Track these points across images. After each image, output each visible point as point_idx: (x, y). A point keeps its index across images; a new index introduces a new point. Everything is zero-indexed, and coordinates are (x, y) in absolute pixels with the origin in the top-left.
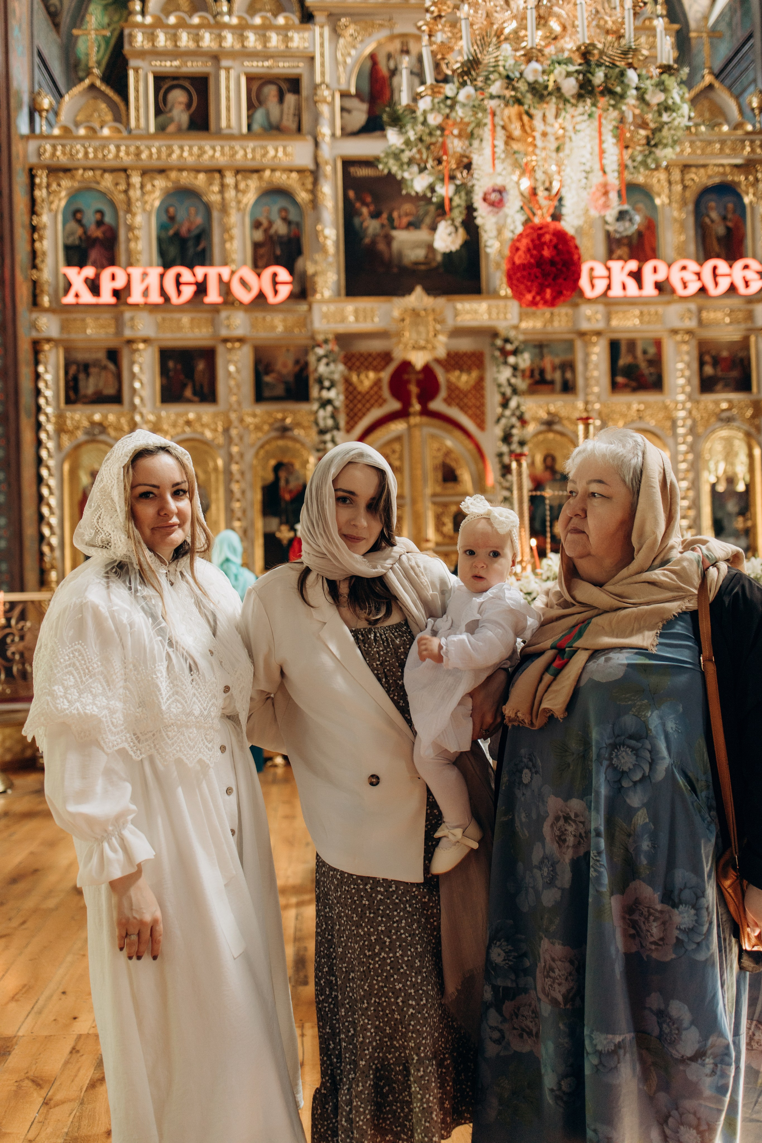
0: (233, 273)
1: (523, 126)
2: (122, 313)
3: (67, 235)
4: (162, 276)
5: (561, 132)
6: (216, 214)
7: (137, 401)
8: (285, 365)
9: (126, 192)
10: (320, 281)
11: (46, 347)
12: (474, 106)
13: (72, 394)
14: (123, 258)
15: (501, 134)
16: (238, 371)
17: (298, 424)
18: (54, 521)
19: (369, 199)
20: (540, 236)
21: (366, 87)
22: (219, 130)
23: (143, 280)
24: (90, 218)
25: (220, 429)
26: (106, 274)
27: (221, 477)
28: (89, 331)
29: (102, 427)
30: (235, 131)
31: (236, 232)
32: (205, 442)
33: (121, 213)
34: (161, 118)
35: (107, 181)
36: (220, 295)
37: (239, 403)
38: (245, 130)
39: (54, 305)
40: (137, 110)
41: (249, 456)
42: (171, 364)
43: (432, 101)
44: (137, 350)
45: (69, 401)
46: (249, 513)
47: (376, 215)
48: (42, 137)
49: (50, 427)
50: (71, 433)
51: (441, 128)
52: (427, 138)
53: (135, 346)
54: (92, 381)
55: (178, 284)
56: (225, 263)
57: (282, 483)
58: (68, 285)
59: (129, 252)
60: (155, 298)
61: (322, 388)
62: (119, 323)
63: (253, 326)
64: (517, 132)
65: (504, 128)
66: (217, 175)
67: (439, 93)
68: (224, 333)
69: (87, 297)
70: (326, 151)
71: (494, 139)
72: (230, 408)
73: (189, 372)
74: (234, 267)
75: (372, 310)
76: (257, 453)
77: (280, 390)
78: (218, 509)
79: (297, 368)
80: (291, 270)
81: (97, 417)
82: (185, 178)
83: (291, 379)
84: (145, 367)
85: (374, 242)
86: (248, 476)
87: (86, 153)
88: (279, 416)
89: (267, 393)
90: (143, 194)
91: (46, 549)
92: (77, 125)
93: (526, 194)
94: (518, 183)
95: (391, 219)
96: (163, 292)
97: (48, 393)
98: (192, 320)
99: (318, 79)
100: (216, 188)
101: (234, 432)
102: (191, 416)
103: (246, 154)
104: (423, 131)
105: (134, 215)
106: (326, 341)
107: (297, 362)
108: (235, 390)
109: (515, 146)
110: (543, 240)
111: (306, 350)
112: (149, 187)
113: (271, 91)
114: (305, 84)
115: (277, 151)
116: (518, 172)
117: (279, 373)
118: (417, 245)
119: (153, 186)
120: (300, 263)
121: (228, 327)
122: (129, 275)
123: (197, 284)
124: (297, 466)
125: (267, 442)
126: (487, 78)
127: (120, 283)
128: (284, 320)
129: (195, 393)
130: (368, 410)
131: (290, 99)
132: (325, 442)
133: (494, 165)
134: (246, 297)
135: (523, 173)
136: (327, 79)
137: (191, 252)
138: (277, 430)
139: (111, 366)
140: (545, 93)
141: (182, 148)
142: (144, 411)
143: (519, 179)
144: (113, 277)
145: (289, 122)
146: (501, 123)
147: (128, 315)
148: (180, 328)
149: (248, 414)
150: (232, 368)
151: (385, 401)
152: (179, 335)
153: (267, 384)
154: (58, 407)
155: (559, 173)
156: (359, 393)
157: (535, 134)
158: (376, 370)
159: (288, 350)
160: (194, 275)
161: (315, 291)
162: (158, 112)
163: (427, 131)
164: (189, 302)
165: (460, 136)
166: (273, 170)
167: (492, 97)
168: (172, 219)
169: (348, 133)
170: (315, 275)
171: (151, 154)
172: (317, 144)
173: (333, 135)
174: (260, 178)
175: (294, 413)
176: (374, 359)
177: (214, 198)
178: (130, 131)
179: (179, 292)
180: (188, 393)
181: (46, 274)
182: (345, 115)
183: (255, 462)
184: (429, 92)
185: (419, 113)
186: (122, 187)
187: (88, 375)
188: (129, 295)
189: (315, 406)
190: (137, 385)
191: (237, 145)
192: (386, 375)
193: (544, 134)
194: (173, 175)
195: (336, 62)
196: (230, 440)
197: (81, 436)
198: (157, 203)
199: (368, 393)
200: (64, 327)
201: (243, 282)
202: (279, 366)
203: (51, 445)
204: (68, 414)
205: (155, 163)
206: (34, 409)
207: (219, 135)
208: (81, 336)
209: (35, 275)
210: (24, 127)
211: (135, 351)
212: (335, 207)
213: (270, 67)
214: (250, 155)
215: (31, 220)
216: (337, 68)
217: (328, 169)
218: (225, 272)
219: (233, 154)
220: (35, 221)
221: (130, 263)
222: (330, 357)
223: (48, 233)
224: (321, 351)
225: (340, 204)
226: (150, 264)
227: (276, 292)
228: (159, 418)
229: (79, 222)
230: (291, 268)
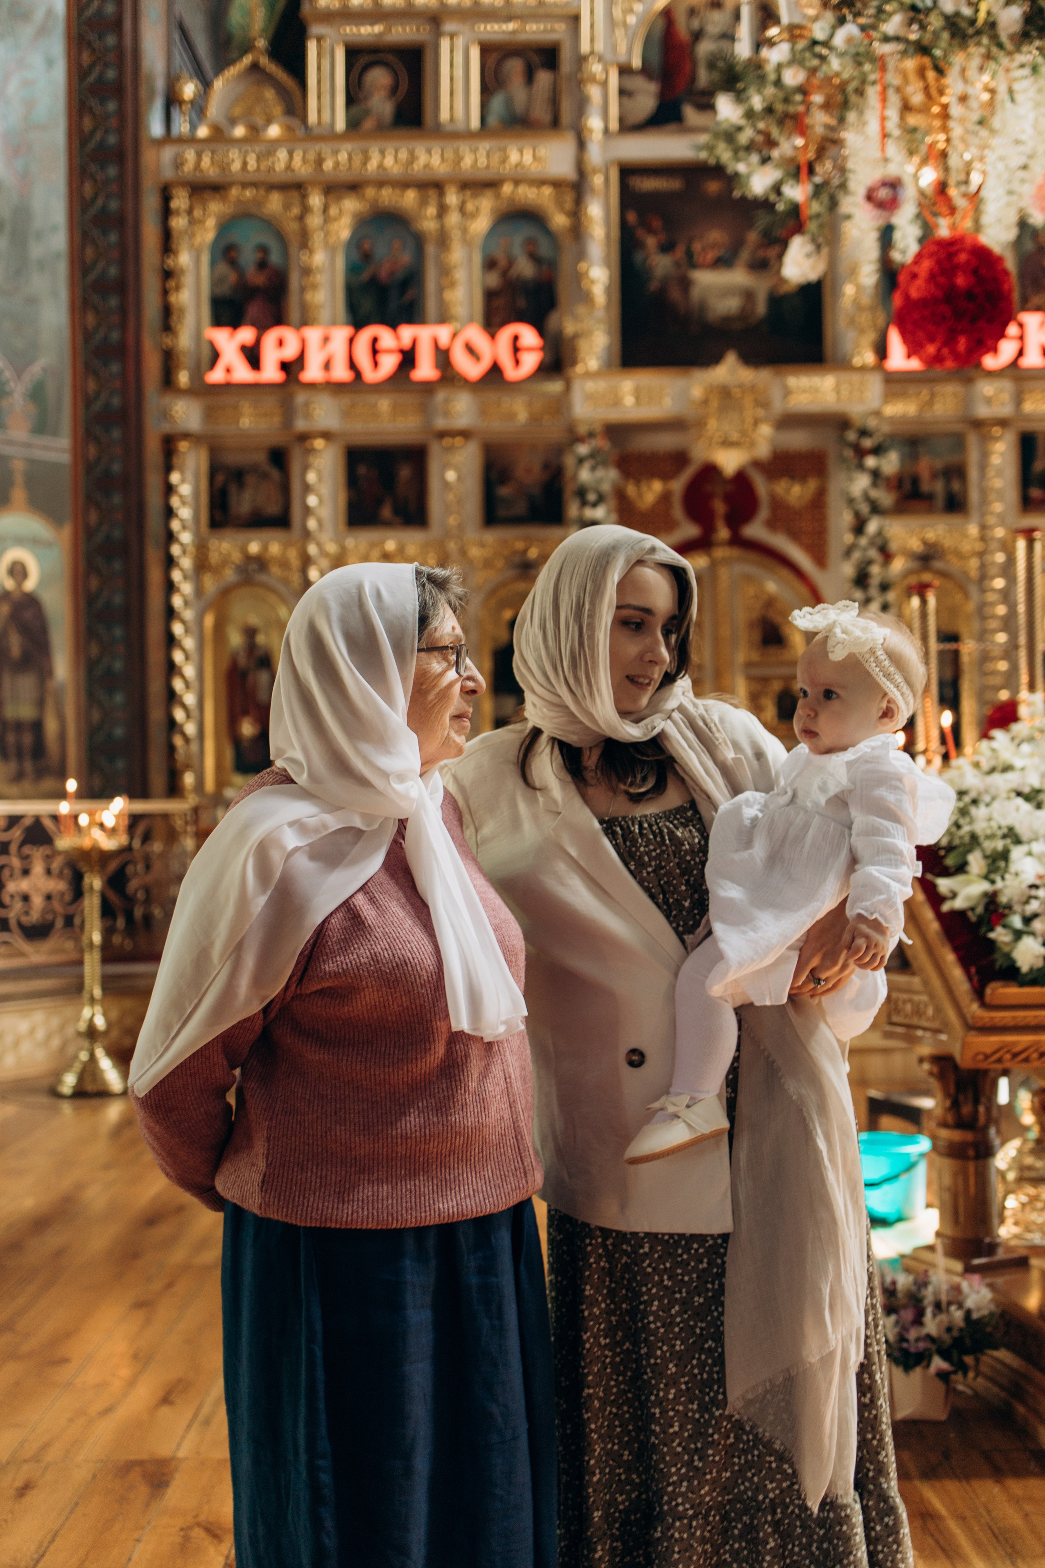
0: (454, 335)
1: (926, 89)
2: (292, 397)
3: (215, 282)
4: (351, 341)
5: (986, 96)
6: (431, 250)
7: (312, 524)
8: (528, 471)
9: (301, 218)
10: (583, 346)
11: (182, 445)
12: (857, 54)
13: (218, 514)
14: (294, 313)
15: (894, 100)
16: (459, 479)
18: (190, 699)
19: (656, 223)
20: (951, 256)
22: (438, 125)
23: (323, 347)
28: (244, 423)
29: (261, 563)
30: (460, 126)
31: (460, 275)
33: (293, 250)
34: (355, 110)
35: (274, 203)
36: (435, 368)
37: (460, 526)
38: (475, 123)
39: (195, 385)
40: (319, 97)
41: (476, 605)
42: (362, 470)
43: (793, 50)
44: (313, 449)
45: (214, 524)
47: (666, 248)
48: (182, 140)
49: (186, 563)
50: (216, 571)
51: (803, 90)
52: (779, 107)
53: (310, 444)
54: (247, 494)
55: (375, 352)
56: (443, 319)
58: (215, 356)
59: (303, 307)
60: (341, 373)
61: (583, 504)
62: (288, 412)
63: (482, 412)
64: (917, 98)
65: (898, 90)
66: (432, 194)
67: (801, 36)
68: (440, 423)
69: (242, 373)
70: (595, 154)
71: (884, 107)
72: (447, 534)
74: (458, 325)
75: (660, 389)
76: (488, 606)
77: (520, 508)
79: (546, 476)
80: (541, 331)
81: (253, 548)
82: (387, 196)
83: (536, 491)
84: (324, 474)
85: (663, 289)
87: (245, 164)
88: (519, 546)
89: (501, 512)
90: (326, 221)
91: (178, 741)
92: (232, 122)
93: (930, 191)
94: (916, 177)
95: (689, 254)
96: (352, 365)
97: (184, 513)
98: (395, 407)
99: (585, 47)
100: (431, 211)
102: (390, 544)
103: (476, 161)
104: (775, 96)
105: (311, 252)
106: (590, 435)
107: (545, 466)
108: (454, 508)
109: (913, 120)
110: (956, 260)
111: (559, 449)
112: (333, 211)
113: (515, 67)
114: (564, 55)
115: (521, 154)
116: (916, 160)
117: (520, 483)
118: (728, 292)
119: (341, 209)
120: (553, 321)
121: (447, 414)
122: (303, 341)
123: (402, 351)
125: (502, 587)
126: (880, 11)
127: (290, 352)
128: (528, 405)
129: (395, 512)
131: (543, 78)
133: (882, 146)
134: (472, 370)
135: (924, 162)
136: (600, 47)
137: (393, 305)
138: (516, 569)
140: (971, 31)
141: (382, 153)
142: (322, 538)
143: (917, 172)
144: (281, 343)
145: (541, 112)
147: (301, 398)
148: (375, 417)
149: (472, 543)
150: (450, 476)
151: (676, 523)
152: (373, 427)
153: (503, 499)
155: (982, 159)
156: (638, 511)
157: (944, 100)
158: (665, 477)
159: (532, 450)
160: (398, 338)
161: (573, 361)
162: (351, 100)
163: (781, 95)
164: (390, 379)
165: (826, 106)
166: (517, 182)
167: (886, 39)
168: (367, 257)
169: (628, 127)
170: (576, 336)
171: (337, 164)
172: (581, 144)
173: (606, 131)
174: (498, 196)
175: (539, 540)
176: (662, 462)
177: (428, 224)
178: (306, 127)
179: (376, 364)
180: (386, 511)
181: (184, 341)
182: (625, 100)
183: (483, 613)
184: (786, 35)
185: (770, 68)
186: (296, 211)
187: (241, 486)
188: (303, 371)
190: (312, 501)
191: (463, 148)
192: (677, 486)
193: (963, 99)
194: (370, 192)
195: (611, 23)
197: (230, 576)
198: (345, 233)
200: (209, 415)
201: (470, 349)
202: (519, 472)
203: (187, 589)
204: (213, 544)
205: (344, 175)
206: (162, 535)
207: (439, 133)
208: (232, 430)
209: (168, 341)
210: (156, 128)
211: (310, 451)
212: (608, 236)
213: (514, 32)
214: (482, 161)
215: (163, 262)
216: (613, 31)
217: (598, 180)
218: (443, 333)
219: (459, 159)
220: (170, 262)
221: (305, 321)
222: (596, 458)
223: (188, 280)
224: (583, 449)
225: (616, 233)
226: (334, 323)
227: (517, 362)
228: (344, 549)
229: (233, 263)
230: (540, 329)
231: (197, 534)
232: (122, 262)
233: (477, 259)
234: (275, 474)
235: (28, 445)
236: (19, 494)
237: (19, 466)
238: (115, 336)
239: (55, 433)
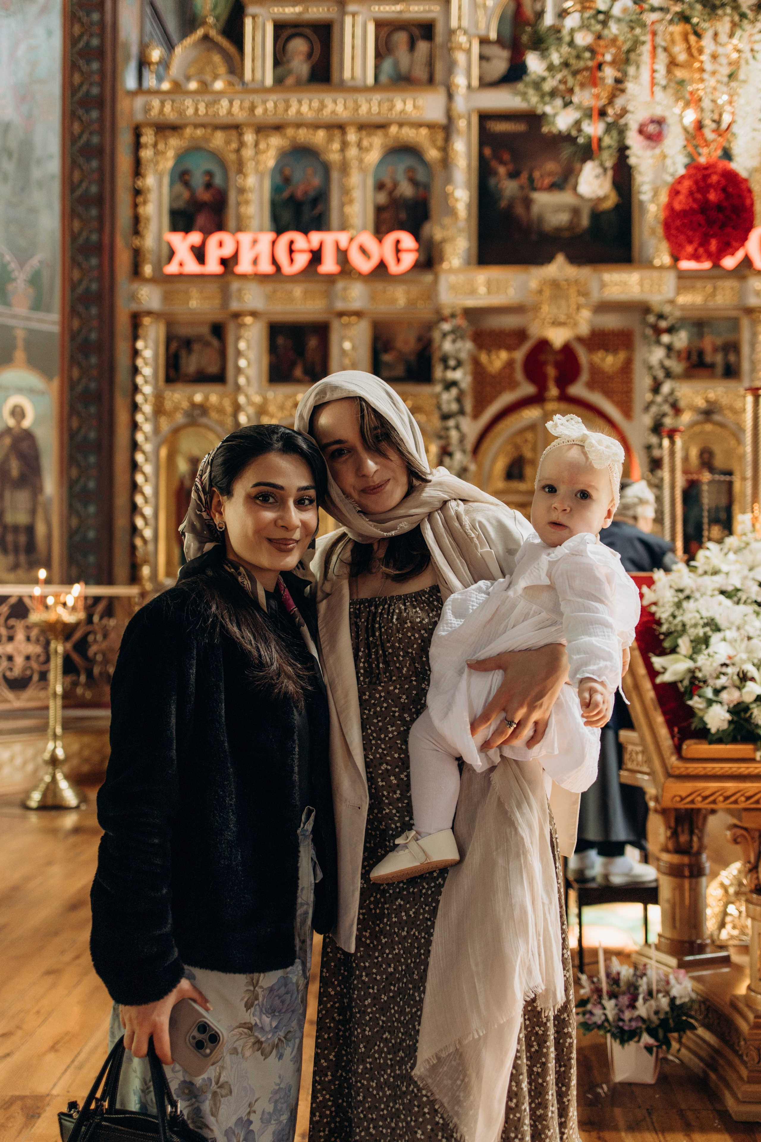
0: (351, 240)
2: (228, 284)
3: (174, 198)
4: (274, 243)
5: (735, 55)
6: (335, 175)
7: (242, 381)
8: (406, 343)
9: (238, 151)
10: (448, 249)
11: (147, 321)
13: (172, 373)
14: (232, 222)
16: (354, 348)
18: (148, 511)
19: (507, 157)
20: (706, 177)
21: (507, 32)
22: (342, 81)
23: (252, 248)
24: (198, 180)
26: (213, 240)
28: (194, 304)
29: (203, 409)
30: (359, 83)
31: (357, 194)
33: (232, 174)
34: (280, 70)
35: (218, 139)
36: (337, 264)
38: (370, 80)
39: (157, 276)
40: (253, 60)
42: (281, 340)
44: (244, 324)
45: (170, 379)
47: (514, 175)
48: (151, 92)
49: (147, 409)
50: (170, 415)
51: (591, 50)
52: (574, 62)
53: (242, 320)
54: (194, 357)
55: (291, 251)
56: (343, 228)
58: (172, 253)
59: (239, 218)
60: (266, 267)
61: (447, 368)
62: (225, 295)
63: (373, 298)
66: (337, 133)
68: (340, 306)
69: (192, 267)
70: (460, 104)
71: (653, 62)
73: (300, 349)
74: (352, 233)
75: (506, 281)
77: (400, 370)
79: (420, 346)
80: (417, 237)
81: (198, 398)
82: (303, 135)
83: (412, 358)
84: (252, 343)
85: (511, 206)
87: (197, 110)
89: (385, 374)
90: (257, 153)
91: (138, 542)
92: (188, 79)
94: (680, 116)
95: (531, 180)
96: (274, 262)
97: (147, 371)
98: (305, 292)
99: (455, 23)
100: (336, 146)
103: (370, 109)
104: (570, 53)
105: (245, 176)
106: (453, 316)
107: (420, 339)
111: (430, 326)
112: (262, 146)
113: (401, 38)
114: (439, 30)
115: (405, 103)
116: (681, 104)
117: (400, 352)
118: (559, 209)
119: (268, 145)
120: (427, 229)
121: (345, 299)
122: (238, 243)
123: (311, 251)
127: (227, 251)
128: (407, 292)
129: (306, 372)
130: (499, 393)
131: (422, 46)
133: (652, 93)
134: (364, 266)
135: (687, 105)
136: (466, 23)
137: (306, 217)
141: (300, 102)
142: (250, 391)
143: (683, 111)
144: (221, 244)
145: (420, 72)
146: (663, 44)
147: (235, 285)
148: (292, 301)
150: (347, 345)
151: (518, 384)
152: (289, 308)
153: (385, 363)
155: (731, 103)
156: (489, 375)
158: (510, 348)
159: (410, 326)
160: (309, 241)
161: (441, 260)
162: (277, 63)
163: (574, 53)
164: (303, 272)
166: (401, 125)
168: (287, 180)
169: (486, 84)
170: (444, 241)
171: (266, 110)
172: (450, 96)
173: (469, 87)
174: (386, 135)
176: (508, 337)
177: (334, 156)
178: (243, 83)
179: (292, 261)
180: (298, 372)
181: (149, 242)
182: (484, 64)
185: (565, 32)
186: (234, 145)
187: (190, 351)
188: (237, 265)
189: (438, 388)
190: (242, 363)
191: (361, 99)
192: (520, 355)
193: (715, 57)
194: (290, 132)
195: (475, 4)
197: (180, 419)
198: (271, 163)
199: (498, 375)
200: (167, 298)
201: (363, 250)
202: (400, 344)
203: (147, 428)
204: (168, 394)
205: (272, 119)
206: (130, 388)
207: (343, 87)
208: (185, 309)
209: (137, 242)
210: (130, 82)
211: (242, 325)
212: (469, 166)
213: (401, 12)
214: (375, 109)
215: (134, 183)
216: (476, 12)
217: (462, 124)
218: (343, 238)
219: (357, 108)
220: (140, 183)
221: (240, 229)
222: (457, 333)
223: (153, 196)
224: (446, 327)
225: (475, 163)
226: (261, 230)
227: (398, 260)
228: (265, 399)
229: (186, 184)
230: (416, 234)
231: (156, 387)
232: (101, 182)
233: (370, 183)
234: (215, 343)
235: (28, 319)
236: (20, 355)
237: (20, 335)
238: (94, 237)
239: (48, 310)
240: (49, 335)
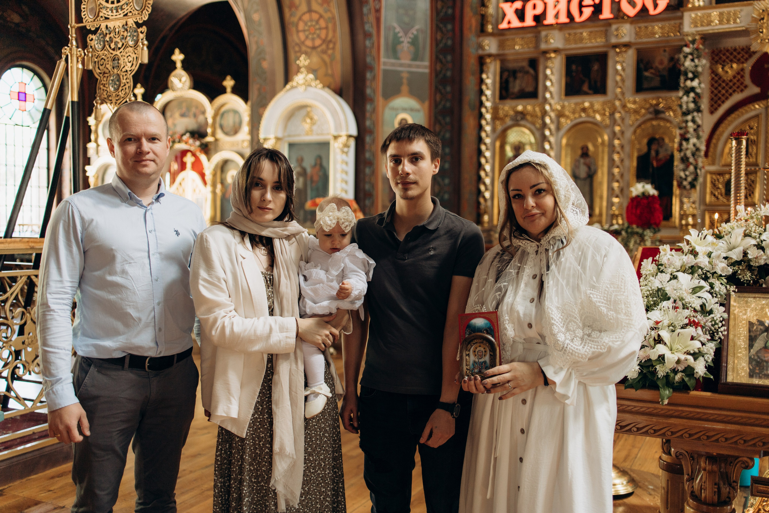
2: (539, 32)
4: (569, 2)
7: (548, 95)
8: (661, 63)
11: (488, 60)
13: (504, 93)
16: (623, 69)
17: (669, 108)
18: (488, 181)
23: (555, 6)
25: (607, 114)
26: (529, 5)
27: (606, 149)
28: (517, 47)
29: (523, 115)
32: (595, 124)
36: (612, 12)
37: (623, 93)
39: (495, 31)
41: (629, 134)
42: (574, 67)
44: (550, 58)
45: (503, 97)
46: (626, 176)
49: (488, 116)
50: (502, 119)
53: (548, 55)
54: (518, 82)
55: (581, 7)
57: (653, 153)
58: (504, 15)
60: (563, 19)
61: (687, 79)
62: (537, 39)
63: (637, 34)
68: (614, 40)
69: (516, 23)
72: (616, 97)
75: (735, 14)
76: (635, 132)
77: (656, 82)
78: (603, 173)
79: (671, 64)
81: (520, 108)
83: (665, 73)
84: (554, 70)
86: (627, 148)
88: (654, 102)
89: (645, 85)
91: (482, 200)
96: (569, 15)
97: (488, 93)
98: (591, 33)
101: (617, 115)
102: (587, 104)
106: (693, 42)
108: (620, 84)
111: (679, 49)
117: (657, 69)
121: (617, 36)
122: (545, 4)
123: (594, 5)
124: (667, 140)
125: (644, 122)
127: (539, 11)
128: (662, 28)
129: (590, 88)
130: (731, 95)
132: (687, 122)
134: (631, 12)
138: (650, 113)
139: (532, 71)
142: (552, 102)
144: (534, 7)
147: (543, 33)
148: (581, 40)
149: (629, 101)
150: (619, 67)
151: (746, 87)
152: (580, 46)
153: (647, 78)
154: (494, 103)
156: (724, 81)
158: (739, 61)
159: (665, 51)
164: (589, 19)
175: (665, 99)
176: (739, 53)
179: (581, 13)
180: (585, 88)
181: (491, 10)
183: (633, 137)
187: (515, 78)
188: (545, 19)
189: (681, 93)
190: (548, 83)
192: (748, 66)
196: (614, 122)
197: (509, 122)
199: (731, 81)
200: (500, 46)
201: (630, 1)
202: (657, 64)
203: (488, 128)
204: (501, 106)
206: (477, 104)
208: (512, 51)
209: (483, 11)
222: (694, 54)
224: (687, 50)
227: (655, 5)
228: (563, 107)
235: (410, 66)
236: (405, 88)
237: (405, 75)
238: (450, 11)
239: (422, 60)
240: (422, 74)
